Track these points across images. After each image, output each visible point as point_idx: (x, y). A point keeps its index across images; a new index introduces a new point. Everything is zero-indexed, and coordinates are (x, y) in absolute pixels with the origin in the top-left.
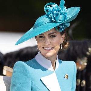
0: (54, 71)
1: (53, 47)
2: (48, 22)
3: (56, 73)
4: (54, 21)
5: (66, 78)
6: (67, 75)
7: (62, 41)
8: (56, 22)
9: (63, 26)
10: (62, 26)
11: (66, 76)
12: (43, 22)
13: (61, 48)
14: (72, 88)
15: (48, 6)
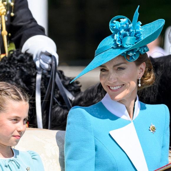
0: (132, 121)
1: (123, 85)
2: (112, 46)
3: (134, 124)
4: (119, 46)
5: (151, 131)
6: (154, 126)
7: (139, 74)
8: (122, 47)
9: (135, 53)
10: (133, 53)
11: (151, 127)
12: (105, 48)
13: (140, 85)
14: (163, 147)
15: (115, 21)
